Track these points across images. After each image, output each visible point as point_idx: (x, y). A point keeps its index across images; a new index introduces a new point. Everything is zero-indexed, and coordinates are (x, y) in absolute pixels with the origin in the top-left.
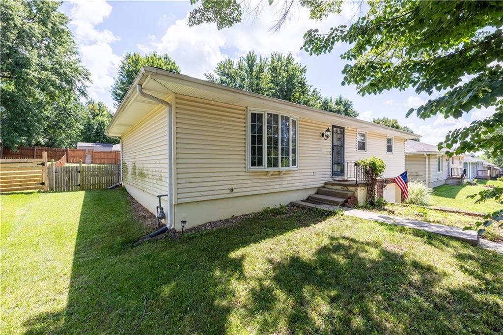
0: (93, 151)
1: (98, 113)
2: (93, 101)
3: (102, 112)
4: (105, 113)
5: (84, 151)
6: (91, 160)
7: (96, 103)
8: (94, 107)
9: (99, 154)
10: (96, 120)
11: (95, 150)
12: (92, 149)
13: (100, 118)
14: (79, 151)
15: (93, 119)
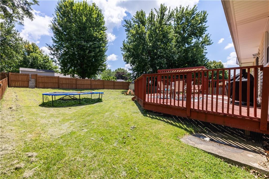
0: (36, 75)
1: (33, 51)
2: (27, 42)
3: (36, 51)
4: (38, 51)
5: (28, 75)
6: (34, 84)
7: (30, 43)
8: (29, 47)
9: (43, 79)
10: (31, 56)
11: (39, 74)
12: (36, 73)
13: (34, 55)
14: (21, 75)
15: (29, 55)
